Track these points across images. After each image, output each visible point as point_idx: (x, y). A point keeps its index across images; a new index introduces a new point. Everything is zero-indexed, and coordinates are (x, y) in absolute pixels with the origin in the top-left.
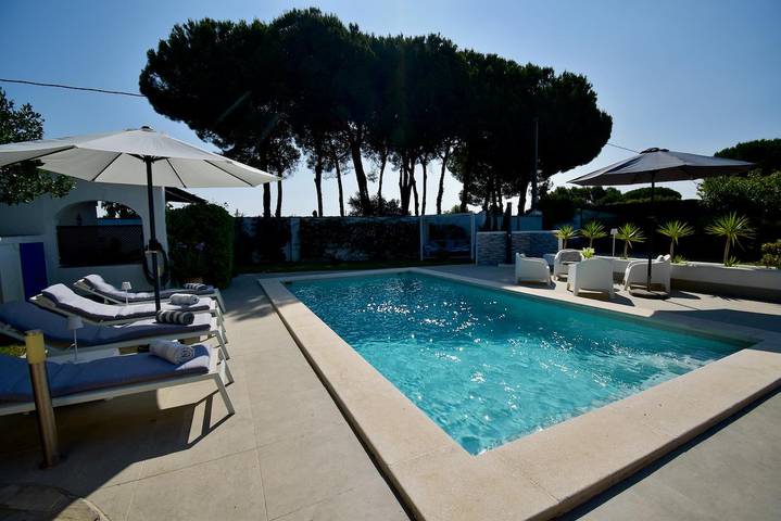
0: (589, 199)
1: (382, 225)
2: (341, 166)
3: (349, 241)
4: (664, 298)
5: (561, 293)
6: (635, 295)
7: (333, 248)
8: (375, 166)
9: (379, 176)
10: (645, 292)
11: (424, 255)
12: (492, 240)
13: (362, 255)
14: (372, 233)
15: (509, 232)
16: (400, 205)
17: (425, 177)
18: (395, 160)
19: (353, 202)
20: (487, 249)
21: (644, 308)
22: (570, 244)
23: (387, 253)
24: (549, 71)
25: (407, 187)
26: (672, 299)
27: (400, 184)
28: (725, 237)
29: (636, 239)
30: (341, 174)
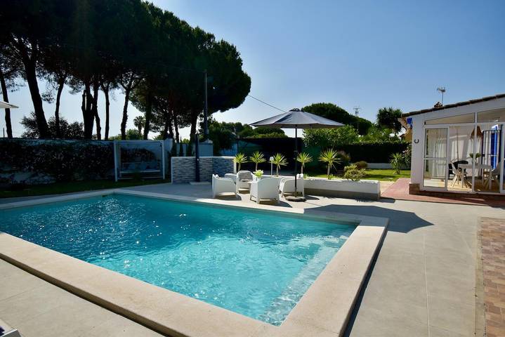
0: (233, 131)
1: (70, 147)
2: (7, 82)
3: (30, 164)
4: (304, 201)
5: (245, 202)
6: (289, 200)
7: (10, 172)
8: (51, 88)
9: (56, 97)
10: (294, 198)
11: (118, 176)
12: (185, 163)
13: (46, 178)
14: (59, 156)
15: (197, 157)
16: (83, 129)
17: (108, 104)
18: (72, 84)
19: (27, 123)
20: (181, 171)
21: (298, 208)
22: (243, 166)
23: (76, 175)
24: (211, 36)
25: (90, 112)
26: (308, 201)
27: (83, 108)
28: (328, 162)
29: (283, 164)
30: (8, 90)
